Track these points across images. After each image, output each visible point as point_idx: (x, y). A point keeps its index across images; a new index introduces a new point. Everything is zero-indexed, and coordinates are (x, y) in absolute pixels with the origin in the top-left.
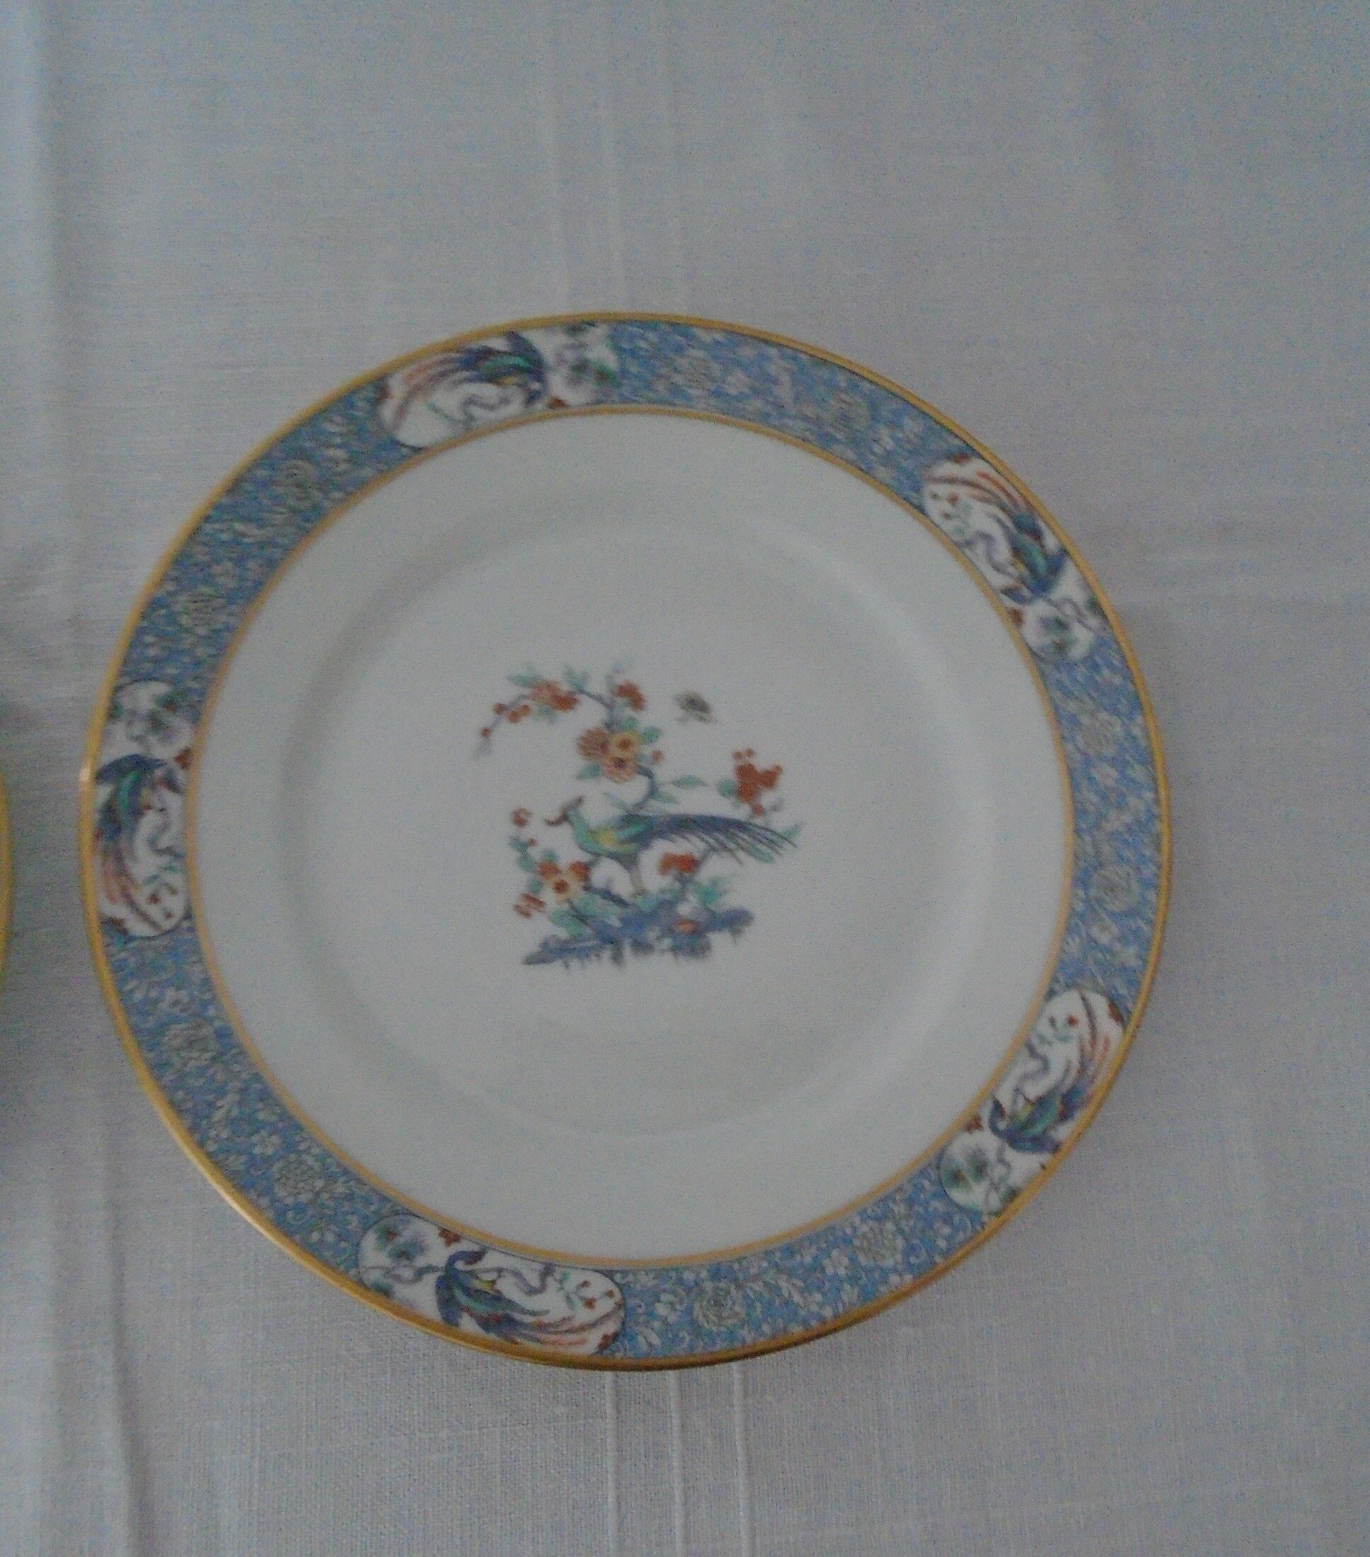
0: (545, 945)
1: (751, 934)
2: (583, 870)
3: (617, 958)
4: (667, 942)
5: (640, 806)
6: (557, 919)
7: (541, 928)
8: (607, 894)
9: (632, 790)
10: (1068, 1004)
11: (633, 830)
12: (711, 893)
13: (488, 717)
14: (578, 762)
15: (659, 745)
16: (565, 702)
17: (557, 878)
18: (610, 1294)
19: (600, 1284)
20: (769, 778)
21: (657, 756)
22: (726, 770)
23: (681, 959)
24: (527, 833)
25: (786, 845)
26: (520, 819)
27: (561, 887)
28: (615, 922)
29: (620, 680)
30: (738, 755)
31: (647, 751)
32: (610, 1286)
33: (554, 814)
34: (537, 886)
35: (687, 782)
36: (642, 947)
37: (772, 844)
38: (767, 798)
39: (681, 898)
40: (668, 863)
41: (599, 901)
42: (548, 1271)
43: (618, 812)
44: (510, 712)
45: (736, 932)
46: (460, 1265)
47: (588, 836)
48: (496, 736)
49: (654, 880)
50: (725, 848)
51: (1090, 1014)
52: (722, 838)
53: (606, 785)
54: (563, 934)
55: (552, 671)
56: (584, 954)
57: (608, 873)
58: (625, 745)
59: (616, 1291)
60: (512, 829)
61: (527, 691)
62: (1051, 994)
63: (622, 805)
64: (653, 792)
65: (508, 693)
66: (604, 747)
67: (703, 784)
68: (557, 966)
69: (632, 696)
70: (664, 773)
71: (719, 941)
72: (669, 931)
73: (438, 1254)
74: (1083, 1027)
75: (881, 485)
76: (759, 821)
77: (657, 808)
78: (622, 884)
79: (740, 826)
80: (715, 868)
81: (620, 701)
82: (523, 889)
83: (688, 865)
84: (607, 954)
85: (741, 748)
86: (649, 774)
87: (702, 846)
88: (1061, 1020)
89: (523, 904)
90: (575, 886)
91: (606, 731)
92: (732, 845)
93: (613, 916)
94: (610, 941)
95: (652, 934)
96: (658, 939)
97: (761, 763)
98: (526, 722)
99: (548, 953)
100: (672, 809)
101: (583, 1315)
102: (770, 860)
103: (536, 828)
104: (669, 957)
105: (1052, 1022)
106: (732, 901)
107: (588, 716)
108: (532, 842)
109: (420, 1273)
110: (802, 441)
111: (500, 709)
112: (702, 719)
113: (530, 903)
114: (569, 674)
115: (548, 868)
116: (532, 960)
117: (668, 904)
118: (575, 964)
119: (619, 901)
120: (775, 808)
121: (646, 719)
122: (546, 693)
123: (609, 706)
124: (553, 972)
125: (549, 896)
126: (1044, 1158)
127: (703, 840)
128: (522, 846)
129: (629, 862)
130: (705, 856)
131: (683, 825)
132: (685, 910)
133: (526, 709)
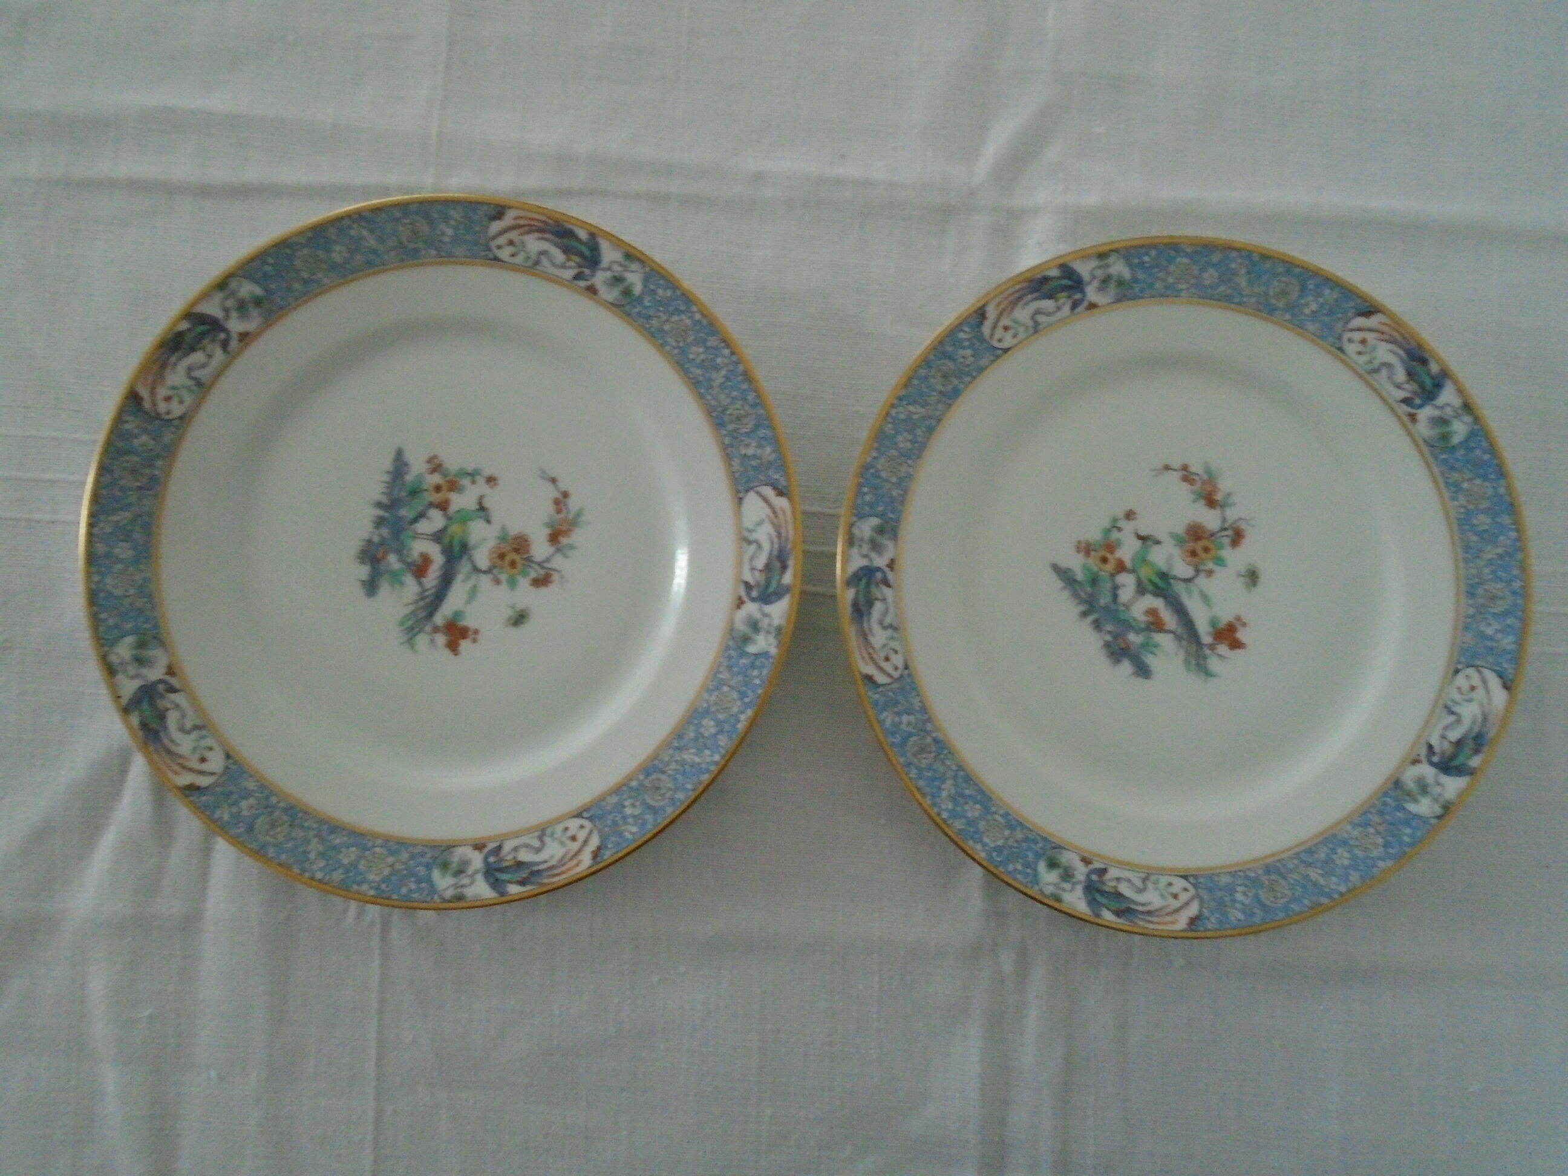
0: (406, 464)
1: (360, 592)
2: (443, 506)
3: (379, 505)
4: (376, 539)
6: (419, 478)
7: (417, 466)
8: (422, 515)
9: (482, 557)
10: (216, 762)
11: (456, 547)
12: (396, 579)
13: (562, 485)
14: (514, 530)
15: (504, 586)
16: (554, 537)
18: (169, 413)
19: (177, 410)
20: (453, 646)
21: (498, 582)
22: (470, 621)
23: (361, 543)
24: (481, 481)
25: (405, 638)
26: (491, 480)
27: (438, 489)
28: (403, 512)
29: (556, 577)
30: (476, 632)
31: (503, 577)
32: (174, 415)
33: (487, 503)
34: (445, 475)
35: (472, 594)
36: (379, 522)
37: (410, 629)
38: (441, 639)
39: (401, 560)
40: (426, 560)
41: (420, 508)
42: (199, 383)
43: (471, 541)
44: (561, 501)
45: (364, 583)
46: (223, 335)
47: (464, 518)
48: (550, 486)
49: (420, 547)
50: (422, 599)
51: (202, 773)
52: (428, 600)
53: (492, 543)
54: (409, 478)
55: (577, 537)
56: (391, 485)
57: (436, 521)
58: (513, 564)
59: (167, 417)
60: (486, 472)
61: (571, 516)
62: (228, 756)
63: (475, 547)
64: (476, 569)
65: (574, 504)
66: (516, 550)
67: (468, 602)
68: (390, 467)
69: (541, 582)
70: (485, 580)
71: (363, 571)
72: (383, 543)
73: (235, 326)
74: (195, 764)
75: (602, 798)
76: (428, 628)
77: (464, 567)
78: (425, 527)
79: (431, 615)
80: (411, 587)
81: (542, 572)
82: (446, 465)
83: (420, 569)
84: (384, 499)
85: (479, 638)
86: (488, 571)
87: (428, 586)
88: (208, 755)
89: (436, 461)
90: (436, 497)
91: (525, 556)
92: (422, 603)
93: (406, 513)
94: (392, 504)
95: (385, 532)
96: (381, 536)
97: (465, 645)
98: (551, 508)
99: (399, 465)
100: (460, 577)
101: (162, 392)
102: (402, 623)
103: (481, 488)
104: (366, 536)
105: (210, 749)
106: (385, 588)
107: (540, 549)
108: (474, 482)
109: (226, 310)
110: (655, 756)
111: (566, 495)
112: (509, 619)
113: (436, 466)
114: (571, 547)
115: (453, 486)
116: (399, 453)
117: (400, 551)
118: (387, 478)
119: (415, 520)
120: (432, 641)
121: (524, 583)
122: (565, 527)
123: (540, 564)
124: (387, 463)
125: (436, 479)
126: (125, 701)
127: (433, 587)
128: (473, 475)
129: (437, 537)
130: (420, 584)
131: (447, 580)
132: (392, 560)
133: (559, 511)
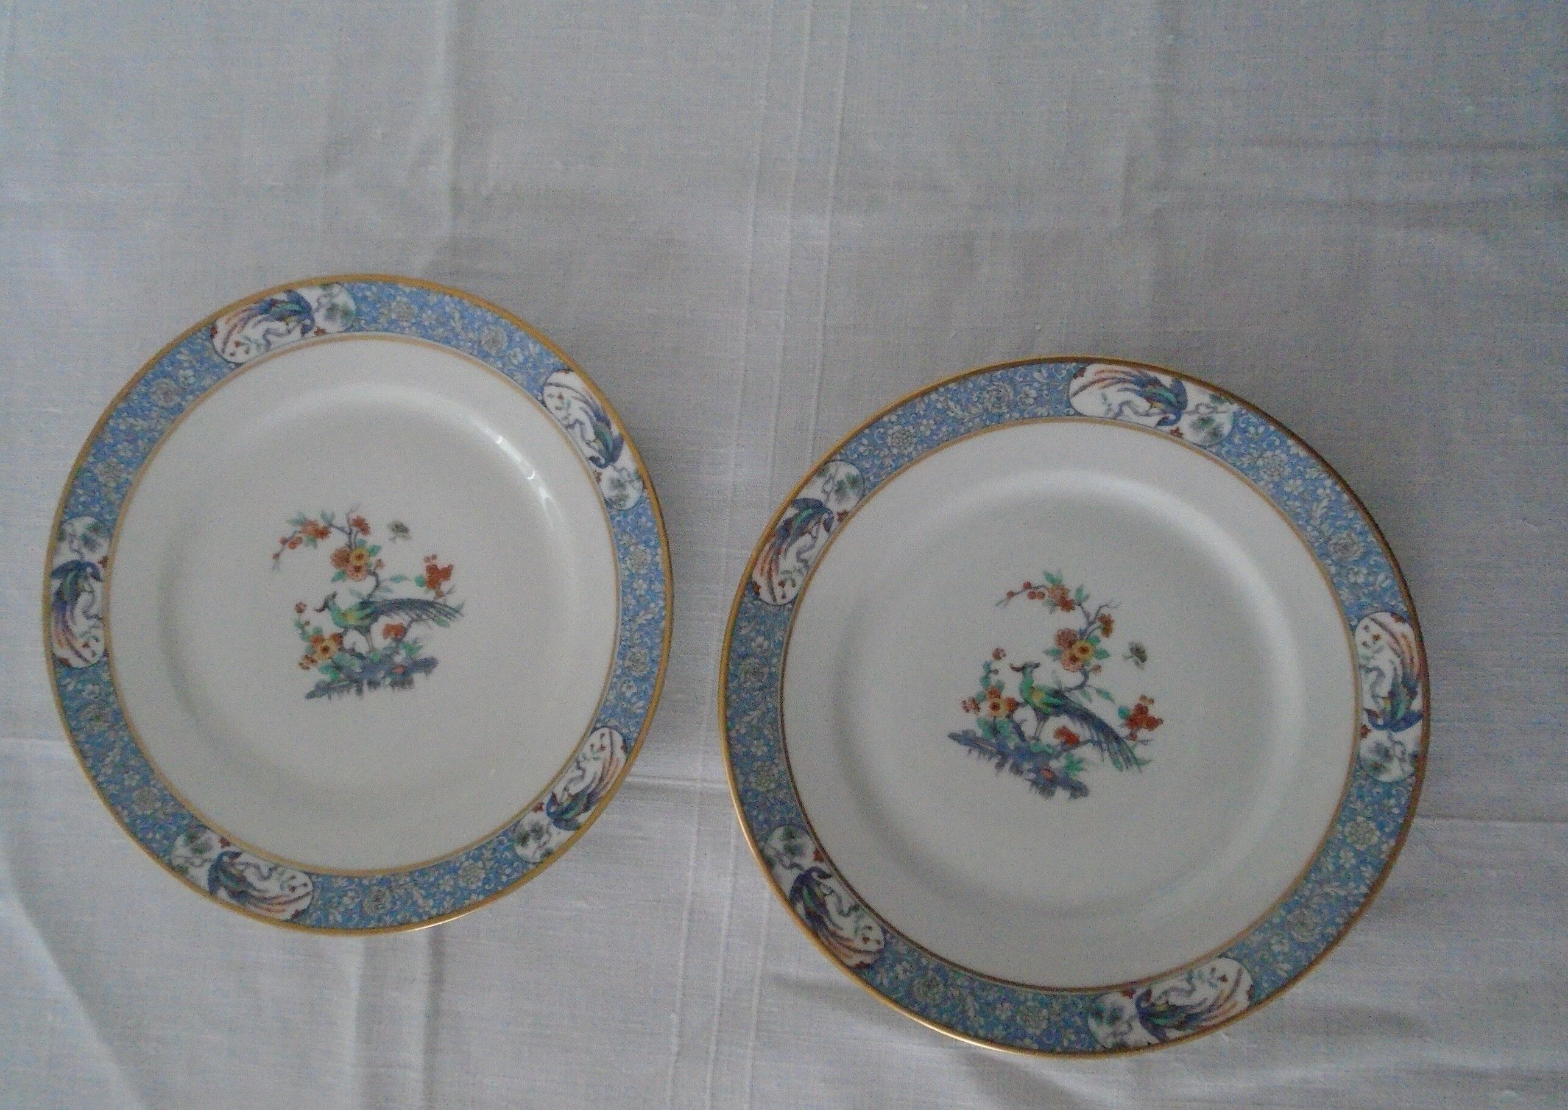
0: (966, 733)
1: (1081, 802)
2: (1013, 705)
3: (1000, 766)
4: (1032, 776)
5: (1069, 690)
6: (981, 723)
7: (970, 722)
8: (1018, 729)
9: (1070, 679)
10: (1228, 967)
11: (1056, 701)
12: (1075, 765)
13: (1017, 587)
14: (1051, 643)
15: (1103, 663)
16: (1066, 605)
17: (996, 700)
18: (878, 942)
19: (876, 934)
20: (1153, 723)
21: (1098, 668)
22: (1131, 702)
23: (1034, 789)
24: (996, 665)
25: (1135, 768)
26: (998, 655)
27: (995, 707)
28: (1011, 745)
29: (1105, 611)
30: (1143, 698)
31: (1094, 662)
32: (881, 937)
33: (1018, 664)
34: (984, 698)
35: (1105, 694)
36: (1017, 770)
37: (1127, 760)
38: (1143, 733)
39: (1057, 757)
40: (1062, 732)
41: (1011, 728)
42: (855, 908)
43: (1053, 685)
44: (1032, 591)
45: (1073, 796)
46: (814, 875)
47: (1029, 688)
48: (1015, 599)
49: (1048, 736)
50: (1100, 745)
51: (1237, 982)
52: (1103, 739)
53: (1058, 665)
54: (980, 733)
55: (1071, 583)
56: (983, 751)
57: (1026, 716)
58: (1084, 650)
59: (883, 943)
60: (989, 658)
61: (1049, 585)
62: (1223, 955)
63: (1059, 683)
64: (1081, 687)
65: (1038, 580)
66: (1071, 644)
67: (1112, 700)
68: (964, 749)
69: (1107, 625)
70: (1095, 680)
71: (1061, 794)
72: (1037, 770)
73: (808, 862)
74: (1227, 987)
75: (1339, 603)
76: (1130, 743)
77: (1076, 697)
79: (1117, 739)
80: (1086, 752)
81: (1098, 624)
82: (974, 694)
84: (995, 760)
85: (1149, 696)
86: (1086, 675)
87: (1088, 737)
88: (1219, 973)
89: (969, 702)
90: (1003, 711)
91: (1078, 636)
92: (1104, 745)
93: (1012, 743)
94: (1002, 756)
95: (1027, 766)
96: (1030, 771)
97: (1153, 712)
98: (1037, 603)
99: (965, 739)
100: (1086, 704)
101: (858, 944)
103: (1002, 666)
104: (1027, 784)
105: (1213, 970)
106: (1082, 777)
107: (1074, 621)
108: (996, 672)
109: (794, 865)
110: (1309, 545)
111: (1028, 586)
112: (1137, 664)
113: (972, 705)
114: (1079, 590)
115: (995, 692)
116: (953, 737)
117: (1047, 755)
118: (975, 753)
119: (1021, 735)
120: (1144, 742)
121: (1105, 643)
122: (1058, 592)
123: (1090, 623)
124: (960, 750)
125: (985, 707)
126: (1154, 1040)
127: (1091, 732)
128: (989, 670)
129: (1042, 717)
131: (1086, 717)
132: (1054, 764)
133: (1042, 596)
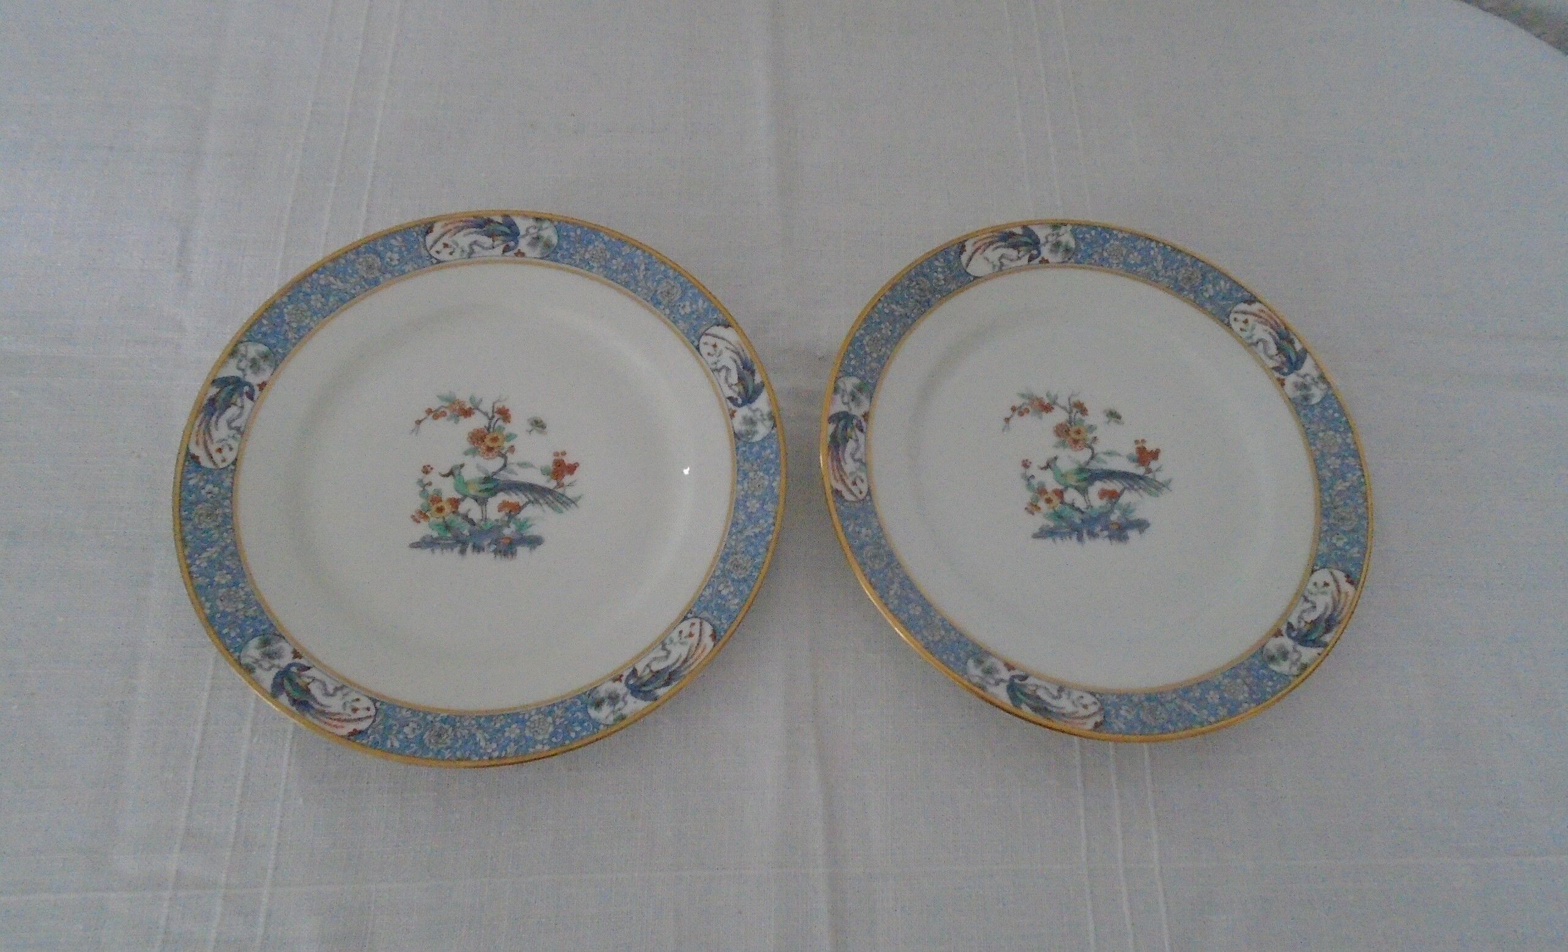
0: (1042, 529)
1: (1150, 533)
2: (1060, 494)
3: (1080, 539)
4: (1106, 533)
6: (1048, 516)
7: (1039, 521)
8: (1073, 507)
9: (1083, 455)
10: (1323, 576)
11: (1085, 475)
12: (1126, 510)
13: (1008, 413)
14: (1054, 439)
15: (1096, 434)
16: (1047, 408)
17: (1046, 496)
18: (1095, 703)
19: (1089, 698)
20: (1155, 455)
21: (1095, 439)
22: (1131, 449)
23: (1114, 542)
24: (1030, 472)
25: (1165, 489)
26: (1026, 464)
27: (1049, 501)
28: (1078, 521)
29: (1074, 400)
30: (1137, 442)
31: (1090, 436)
32: (1093, 699)
33: (1044, 464)
34: (1036, 500)
35: (1112, 454)
36: (1093, 535)
37: (1157, 488)
38: (1154, 465)
39: (1111, 511)
40: (1103, 494)
41: (1069, 509)
42: (1061, 689)
43: (1075, 466)
44: (1019, 411)
45: (1141, 531)
46: (1017, 681)
47: (1061, 476)
48: (1012, 421)
49: (1097, 503)
50: (1133, 489)
51: (1336, 581)
52: (1132, 483)
53: (1069, 452)
54: (1051, 524)
55: (1039, 392)
56: (1063, 536)
58: (1078, 432)
59: (1098, 702)
60: (1022, 469)
61: (1027, 401)
62: (1314, 571)
64: (1093, 457)
65: (1017, 402)
66: (1067, 432)
67: (1120, 455)
68: (1049, 541)
69: (1082, 409)
70: (1098, 448)
71: (1133, 535)
72: (1106, 528)
73: (1005, 675)
74: (1333, 589)
75: (1210, 314)
77: (1095, 466)
79: (1141, 478)
80: (1127, 498)
81: (1075, 410)
82: (1028, 500)
83: (1113, 496)
84: (1074, 537)
85: (1140, 438)
86: (1090, 447)
87: (1121, 486)
88: (1321, 584)
89: (1030, 508)
90: (1056, 500)
91: (1068, 425)
92: (1136, 487)
93: (1077, 519)
94: (1076, 530)
95: (1098, 529)
96: (1102, 530)
97: (1150, 447)
98: (1027, 417)
99: (1044, 533)
101: (1082, 712)
102: (1156, 495)
103: (1033, 470)
104: (1107, 541)
105: (1315, 584)
106: (1137, 515)
107: (1059, 416)
108: (1033, 476)
109: (998, 682)
110: (1168, 289)
111: (1014, 409)
112: (1117, 423)
113: (1033, 508)
114: (1048, 394)
115: (1042, 491)
116: (1036, 536)
117: (1104, 514)
118: (1058, 540)
119: (1079, 510)
120: (1158, 470)
121: (1089, 420)
122: (1036, 403)
123: (1070, 413)
124: (1047, 543)
125: (1042, 504)
126: (1319, 651)
127: (1121, 483)
128: (1028, 479)
129: (1083, 491)
131: (1111, 475)
132: (1113, 518)
133: (1027, 411)
